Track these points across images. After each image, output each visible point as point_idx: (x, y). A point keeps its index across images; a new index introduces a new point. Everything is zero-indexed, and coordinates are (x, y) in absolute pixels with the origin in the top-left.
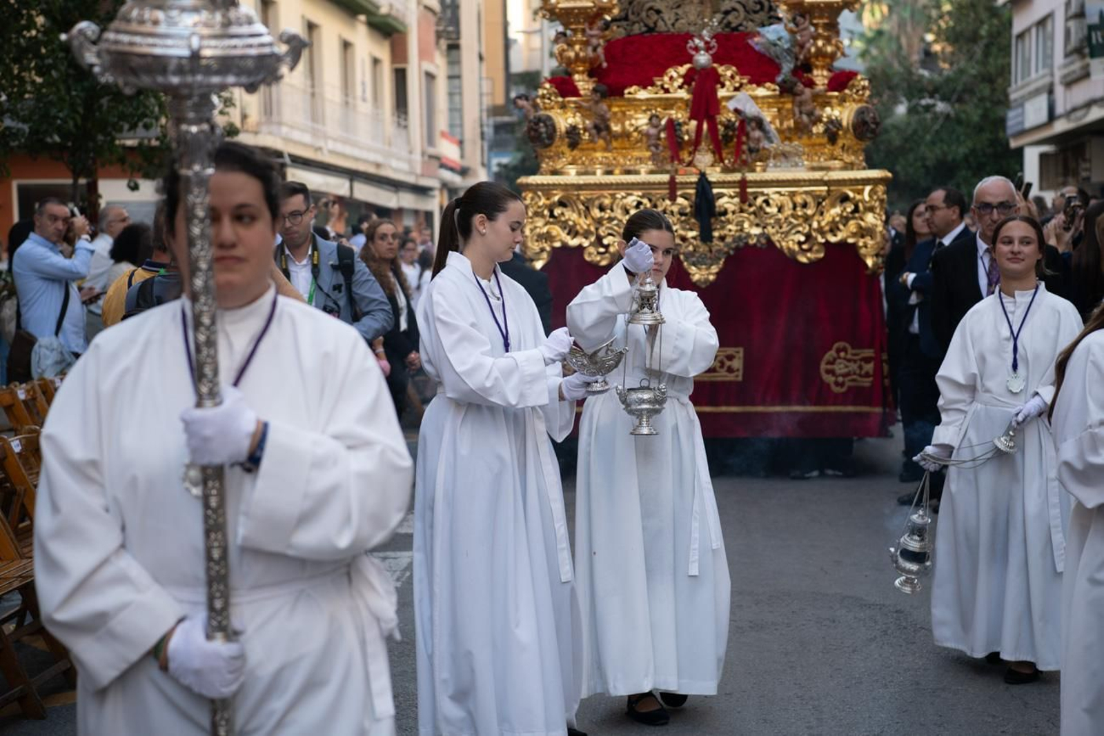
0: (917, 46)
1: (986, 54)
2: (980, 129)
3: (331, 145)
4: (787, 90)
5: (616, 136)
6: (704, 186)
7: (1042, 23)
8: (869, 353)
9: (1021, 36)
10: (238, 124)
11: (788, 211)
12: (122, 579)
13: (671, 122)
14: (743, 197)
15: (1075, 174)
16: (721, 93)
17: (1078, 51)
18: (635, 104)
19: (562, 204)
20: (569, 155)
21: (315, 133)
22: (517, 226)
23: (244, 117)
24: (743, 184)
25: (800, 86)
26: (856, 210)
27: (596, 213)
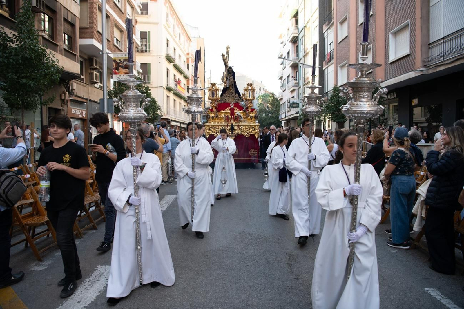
0: (267, 106)
1: (276, 107)
2: (275, 118)
3: (177, 118)
4: (245, 111)
5: (219, 118)
6: (232, 125)
7: (284, 103)
8: (256, 150)
9: (281, 105)
10: (163, 115)
11: (245, 129)
12: (183, 167)
13: (227, 116)
14: (238, 127)
15: (289, 125)
16: (235, 112)
17: (289, 107)
18: (222, 113)
19: (211, 128)
20: (212, 120)
21: (175, 116)
22: (204, 130)
23: (164, 114)
24: (238, 125)
25: (246, 111)
26: (255, 129)
27: (216, 129)
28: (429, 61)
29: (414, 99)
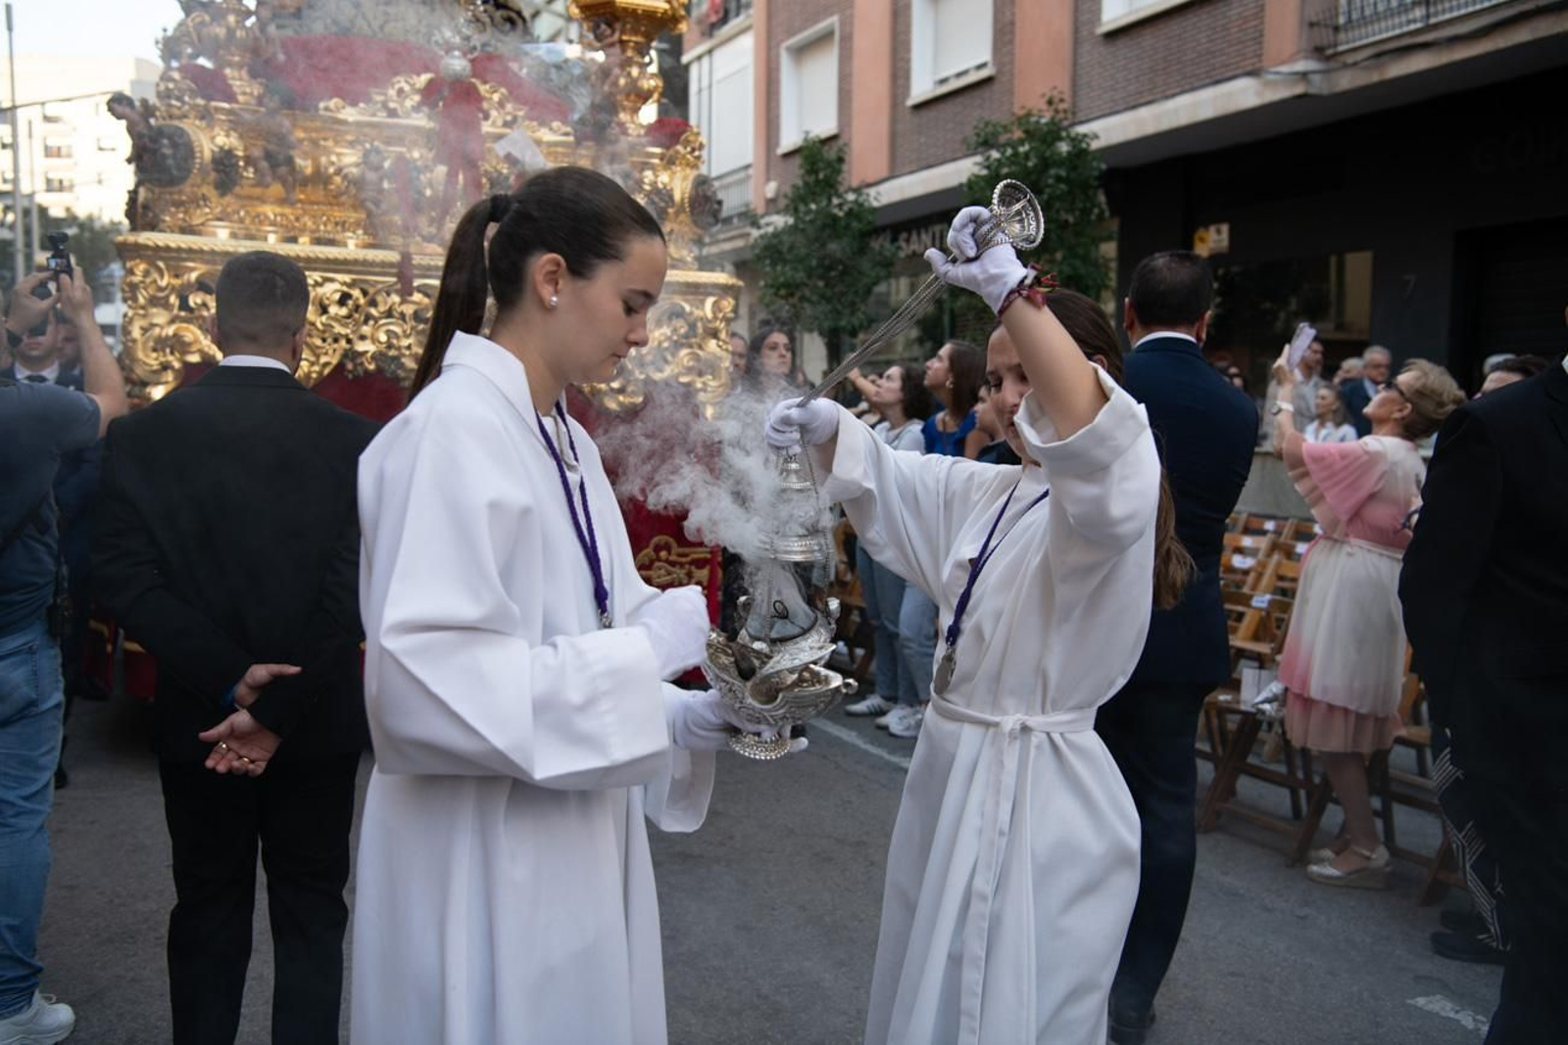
13: (401, 165)
18: (336, 128)
19: (203, 286)
25: (615, 129)
26: (692, 332)
28: (1337, 29)
29: (1206, 226)
